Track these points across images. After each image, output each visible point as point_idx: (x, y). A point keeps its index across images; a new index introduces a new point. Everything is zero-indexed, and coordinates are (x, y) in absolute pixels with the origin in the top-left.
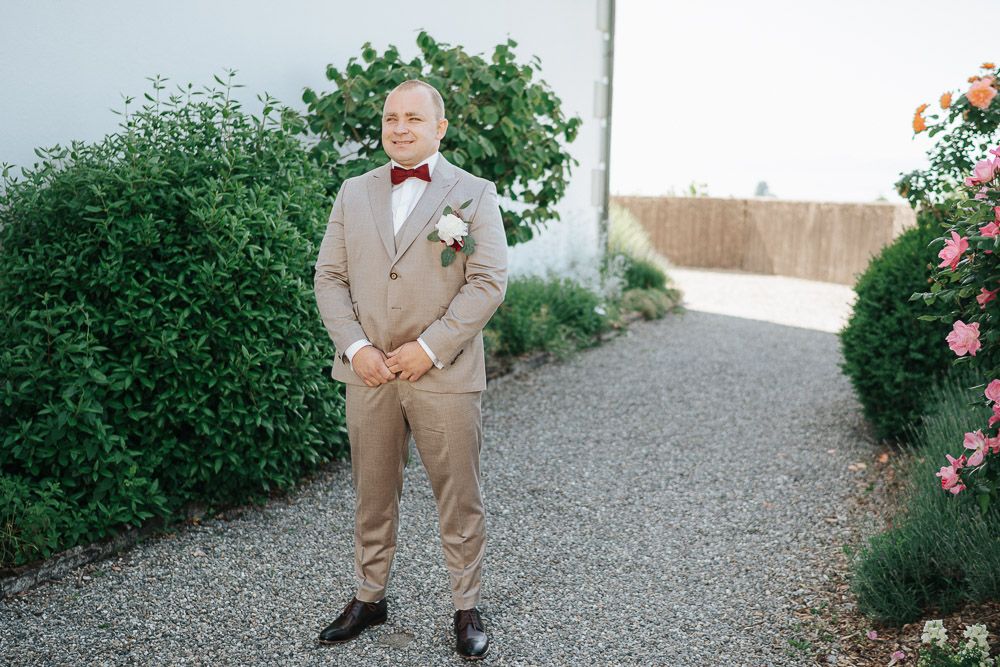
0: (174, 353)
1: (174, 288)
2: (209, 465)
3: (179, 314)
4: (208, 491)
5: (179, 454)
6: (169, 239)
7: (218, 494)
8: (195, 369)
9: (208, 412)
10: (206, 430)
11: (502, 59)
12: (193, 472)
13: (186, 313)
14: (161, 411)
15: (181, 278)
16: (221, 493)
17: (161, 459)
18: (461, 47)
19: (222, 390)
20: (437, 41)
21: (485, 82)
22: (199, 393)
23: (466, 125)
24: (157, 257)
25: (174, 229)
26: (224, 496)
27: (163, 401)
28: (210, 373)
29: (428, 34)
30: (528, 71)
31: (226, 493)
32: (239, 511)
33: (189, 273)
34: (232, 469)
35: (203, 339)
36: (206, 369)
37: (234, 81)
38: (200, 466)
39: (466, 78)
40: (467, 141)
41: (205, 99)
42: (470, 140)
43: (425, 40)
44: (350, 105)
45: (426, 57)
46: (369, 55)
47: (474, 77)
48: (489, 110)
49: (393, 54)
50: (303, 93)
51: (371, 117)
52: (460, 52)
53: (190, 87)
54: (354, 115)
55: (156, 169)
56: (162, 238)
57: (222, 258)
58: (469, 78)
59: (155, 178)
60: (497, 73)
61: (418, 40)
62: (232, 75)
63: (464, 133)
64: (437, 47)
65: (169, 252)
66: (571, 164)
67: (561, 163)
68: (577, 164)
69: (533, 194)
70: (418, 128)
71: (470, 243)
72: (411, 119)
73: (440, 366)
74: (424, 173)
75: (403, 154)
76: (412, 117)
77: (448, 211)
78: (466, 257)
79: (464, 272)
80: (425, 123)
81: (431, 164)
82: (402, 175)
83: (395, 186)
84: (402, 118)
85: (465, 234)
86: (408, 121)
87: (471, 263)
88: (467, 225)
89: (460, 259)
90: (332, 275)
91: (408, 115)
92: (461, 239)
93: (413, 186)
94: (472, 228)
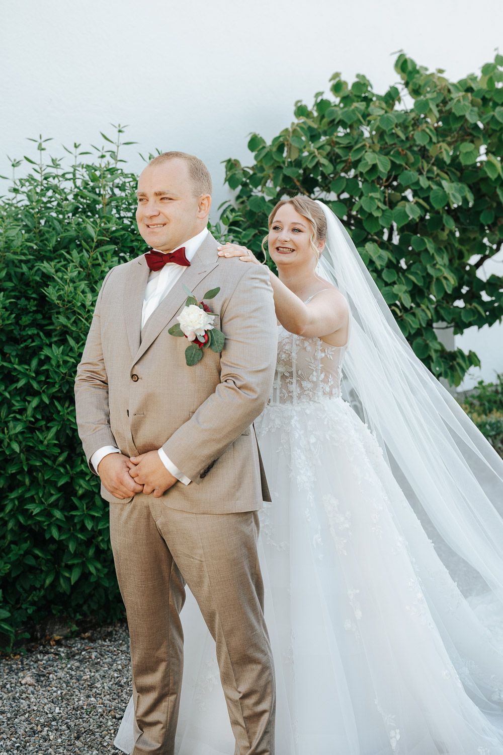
0: (16, 447)
1: (25, 375)
2: (67, 575)
3: (29, 402)
4: (73, 604)
5: (31, 561)
6: (26, 320)
7: (85, 608)
8: (45, 464)
9: (58, 514)
10: (55, 533)
11: (491, 82)
12: (48, 582)
13: (35, 402)
14: (11, 510)
15: (34, 363)
16: (89, 606)
17: (9, 566)
18: (441, 71)
19: (77, 488)
21: (458, 114)
22: (52, 492)
23: (435, 168)
24: (15, 341)
25: (34, 309)
26: (93, 612)
27: (13, 500)
28: (62, 470)
29: (408, 56)
31: (95, 607)
32: (110, 629)
33: (43, 357)
34: (93, 579)
35: (53, 431)
36: (59, 465)
37: (124, 138)
38: (58, 576)
39: (431, 110)
40: (429, 188)
41: (93, 160)
42: (434, 187)
43: (404, 66)
44: (292, 153)
45: (407, 84)
46: (337, 87)
47: (447, 108)
48: (466, 147)
49: (362, 84)
50: (249, 139)
51: (310, 166)
52: (439, 78)
53: (76, 146)
54: (298, 163)
55: (17, 243)
56: (18, 318)
57: (72, 342)
58: (435, 110)
59: (15, 253)
60: (484, 99)
61: (396, 65)
62: (120, 131)
63: (429, 178)
64: (418, 72)
65: (24, 333)
70: (169, 209)
71: (219, 338)
72: (162, 199)
73: (186, 481)
74: (180, 258)
75: (155, 239)
76: (162, 197)
77: (190, 301)
78: (218, 354)
79: (219, 372)
80: (179, 202)
81: (191, 247)
82: (156, 262)
83: (154, 273)
84: (152, 199)
85: (210, 328)
86: (158, 202)
87: (224, 362)
88: (213, 317)
89: (210, 357)
90: (89, 375)
91: (157, 194)
92: (203, 334)
93: (170, 273)
94: (225, 320)
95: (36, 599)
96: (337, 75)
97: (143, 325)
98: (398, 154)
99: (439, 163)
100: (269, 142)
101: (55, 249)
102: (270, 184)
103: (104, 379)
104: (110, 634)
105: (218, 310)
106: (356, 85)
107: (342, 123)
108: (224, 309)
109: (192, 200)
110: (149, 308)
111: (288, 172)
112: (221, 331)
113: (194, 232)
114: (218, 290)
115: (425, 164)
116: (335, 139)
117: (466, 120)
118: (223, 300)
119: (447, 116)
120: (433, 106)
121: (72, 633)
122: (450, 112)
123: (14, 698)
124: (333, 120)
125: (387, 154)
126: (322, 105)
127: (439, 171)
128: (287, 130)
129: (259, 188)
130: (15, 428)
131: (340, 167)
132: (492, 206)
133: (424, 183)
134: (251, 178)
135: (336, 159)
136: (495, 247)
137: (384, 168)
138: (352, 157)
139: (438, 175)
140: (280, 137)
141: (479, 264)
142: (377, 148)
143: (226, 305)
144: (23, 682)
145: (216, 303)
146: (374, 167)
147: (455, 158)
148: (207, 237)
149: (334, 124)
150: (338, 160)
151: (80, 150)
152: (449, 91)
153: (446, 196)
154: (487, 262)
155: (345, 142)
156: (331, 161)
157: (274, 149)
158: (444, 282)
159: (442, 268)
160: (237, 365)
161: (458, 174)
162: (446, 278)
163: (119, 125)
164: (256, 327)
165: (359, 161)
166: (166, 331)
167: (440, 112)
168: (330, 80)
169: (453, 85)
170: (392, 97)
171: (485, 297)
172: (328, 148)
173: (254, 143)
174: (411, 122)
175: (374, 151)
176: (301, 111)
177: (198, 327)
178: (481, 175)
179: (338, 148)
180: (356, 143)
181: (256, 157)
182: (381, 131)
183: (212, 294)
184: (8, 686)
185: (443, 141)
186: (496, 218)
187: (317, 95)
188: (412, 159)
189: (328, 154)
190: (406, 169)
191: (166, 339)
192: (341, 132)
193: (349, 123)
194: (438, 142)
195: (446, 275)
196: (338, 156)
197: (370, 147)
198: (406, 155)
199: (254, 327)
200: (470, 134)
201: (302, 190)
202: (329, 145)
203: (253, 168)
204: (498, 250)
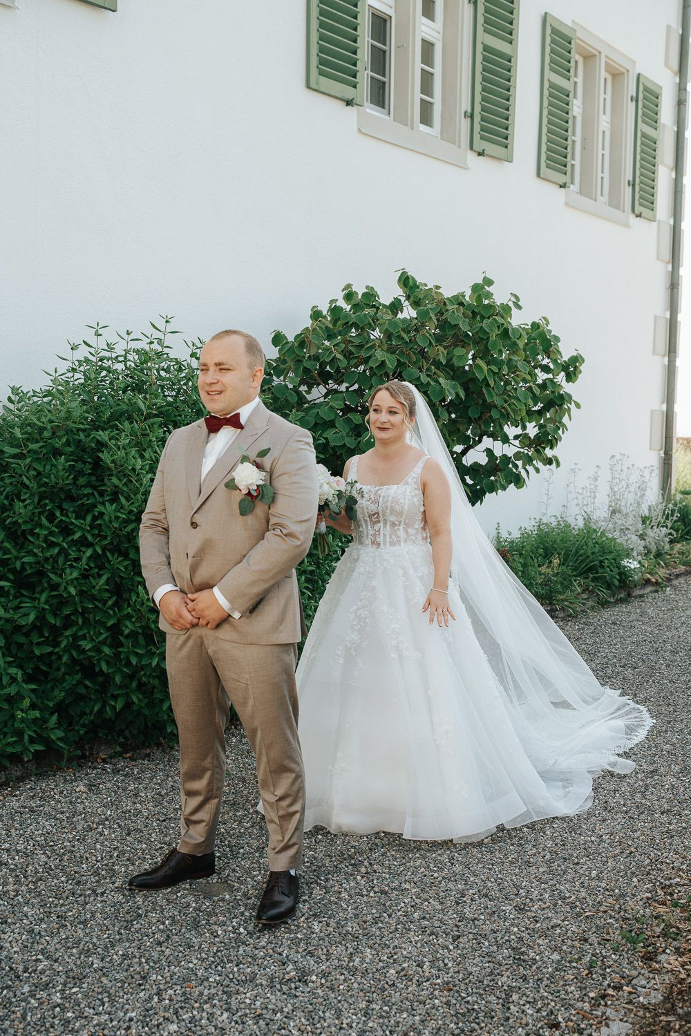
0: (73, 591)
1: (80, 528)
2: (113, 703)
3: (84, 552)
4: (117, 729)
5: (82, 691)
6: (82, 481)
7: (127, 732)
8: (96, 607)
9: (107, 650)
10: (104, 667)
11: (479, 298)
12: (96, 709)
13: (89, 552)
14: (65, 647)
15: (89, 518)
16: (130, 732)
17: (63, 694)
18: (438, 287)
19: (124, 629)
20: (419, 280)
21: (453, 323)
22: (102, 631)
23: (433, 367)
24: (71, 498)
25: (90, 471)
26: (133, 736)
27: (67, 637)
28: (111, 612)
29: (409, 274)
30: (506, 309)
31: (135, 732)
32: (148, 751)
33: (96, 513)
34: (135, 708)
35: (104, 578)
36: (108, 608)
37: (170, 327)
38: (105, 704)
39: (430, 318)
40: (428, 383)
41: (143, 345)
42: (432, 383)
43: (406, 281)
44: (311, 349)
45: (408, 298)
46: (349, 296)
47: (443, 317)
48: (458, 351)
49: (370, 295)
50: (273, 335)
51: (328, 360)
52: (436, 293)
53: (128, 333)
54: (316, 358)
55: (77, 414)
56: (75, 479)
57: (123, 500)
58: (434, 319)
59: (75, 422)
60: (473, 312)
61: (399, 280)
62: (167, 322)
63: (428, 375)
64: (418, 287)
65: (81, 492)
66: (573, 406)
67: (561, 406)
68: (578, 406)
69: (530, 438)
70: (227, 378)
71: (269, 492)
72: (221, 369)
73: (236, 615)
74: (235, 422)
75: (214, 406)
76: (221, 367)
77: (245, 459)
78: (267, 507)
79: (268, 522)
80: (235, 372)
81: (245, 413)
82: (214, 425)
83: (212, 435)
84: (212, 369)
85: (261, 483)
86: (217, 371)
87: (273, 513)
88: (264, 473)
89: (260, 509)
90: (152, 523)
91: (218, 364)
92: (256, 488)
93: (226, 435)
94: (274, 477)
95: (86, 722)
96: (349, 286)
97: (202, 479)
98: (402, 353)
99: (437, 364)
100: (291, 338)
101: (109, 420)
102: (291, 374)
103: (166, 526)
104: (148, 755)
105: (268, 467)
106: (364, 295)
107: (355, 325)
108: (273, 467)
109: (247, 372)
110: (208, 465)
111: (307, 364)
112: (270, 485)
113: (248, 400)
114: (269, 450)
115: (425, 364)
116: (348, 338)
117: (460, 328)
118: (273, 459)
119: (444, 325)
120: (432, 315)
121: (116, 753)
122: (446, 321)
123: (71, 802)
124: (348, 323)
125: (393, 353)
126: (335, 310)
127: (436, 370)
128: (308, 328)
129: (282, 378)
130: (71, 574)
131: (353, 362)
132: (478, 402)
133: (424, 379)
134: (274, 369)
135: (349, 356)
136: (477, 438)
137: (391, 365)
138: (364, 354)
139: (435, 373)
140: (301, 334)
141: (464, 453)
142: (385, 347)
143: (275, 463)
144: (77, 790)
145: (267, 462)
146: (383, 363)
147: (449, 360)
148: (258, 404)
149: (348, 326)
150: (352, 356)
151: (131, 337)
152: (445, 304)
153: (442, 390)
154: (471, 451)
155: (357, 341)
156: (345, 356)
157: (296, 345)
160: (284, 516)
161: (452, 373)
163: (167, 316)
164: (301, 483)
165: (370, 357)
166: (222, 486)
167: (438, 320)
168: (343, 291)
169: (448, 299)
170: (395, 307)
171: (470, 481)
172: (343, 346)
173: (278, 339)
174: (414, 327)
175: (382, 350)
176: (316, 315)
177: (251, 482)
178: (470, 376)
179: (351, 346)
180: (367, 343)
181: (280, 351)
182: (389, 333)
183: (263, 453)
184: (65, 792)
185: (440, 345)
186: (482, 413)
187: (332, 302)
188: (414, 359)
189: (342, 351)
190: (409, 366)
191: (222, 491)
192: (353, 333)
193: (361, 326)
194: (436, 346)
196: (351, 353)
197: (379, 346)
198: (409, 354)
199: (299, 483)
200: (461, 340)
201: (319, 381)
202: (344, 343)
203: (275, 361)
204: (480, 441)
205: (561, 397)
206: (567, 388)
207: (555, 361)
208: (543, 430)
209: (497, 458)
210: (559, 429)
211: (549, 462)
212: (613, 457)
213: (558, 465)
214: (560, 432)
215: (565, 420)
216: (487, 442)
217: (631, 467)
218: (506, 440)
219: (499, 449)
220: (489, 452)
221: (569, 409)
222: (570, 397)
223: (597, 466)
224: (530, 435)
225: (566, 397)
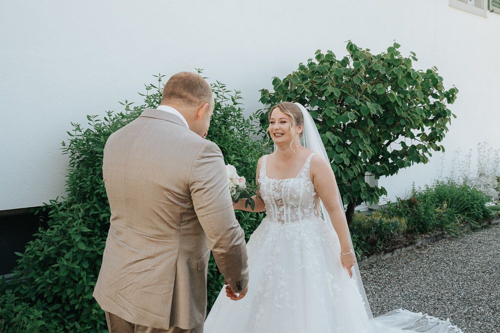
11: (392, 55)
18: (368, 50)
20: (358, 46)
21: (375, 70)
23: (364, 96)
29: (353, 43)
30: (408, 61)
39: (361, 67)
40: (361, 105)
42: (363, 105)
43: (351, 47)
44: (293, 87)
45: (352, 56)
46: (319, 57)
47: (370, 66)
48: (379, 86)
49: (330, 55)
50: (273, 79)
51: (301, 93)
52: (367, 53)
54: (295, 91)
58: (364, 68)
60: (389, 63)
61: (347, 47)
63: (360, 101)
64: (358, 50)
66: (452, 117)
67: (445, 117)
68: (455, 117)
69: (426, 135)
96: (319, 51)
98: (345, 88)
99: (366, 93)
100: (282, 81)
106: (327, 55)
107: (318, 72)
111: (290, 95)
115: (359, 94)
116: (314, 80)
117: (380, 73)
119: (369, 71)
120: (363, 65)
122: (372, 69)
124: (314, 71)
125: (339, 88)
126: (311, 64)
127: (366, 97)
128: (290, 75)
131: (316, 94)
132: (393, 116)
133: (358, 102)
134: (273, 98)
136: (395, 136)
137: (337, 94)
138: (322, 89)
139: (365, 99)
140: (286, 78)
141: (388, 144)
142: (335, 85)
146: (332, 93)
147: (373, 92)
149: (313, 73)
150: (315, 90)
152: (372, 59)
153: (369, 110)
154: (392, 144)
155: (319, 82)
156: (312, 91)
157: (284, 84)
158: (367, 153)
159: (366, 146)
161: (376, 99)
162: (368, 151)
165: (325, 90)
167: (367, 68)
168: (315, 54)
169: (374, 56)
170: (345, 62)
171: (390, 161)
172: (311, 84)
173: (275, 81)
174: (352, 74)
175: (333, 86)
176: (301, 67)
178: (387, 100)
179: (315, 84)
180: (324, 82)
181: (275, 88)
182: (336, 76)
185: (368, 83)
186: (395, 122)
187: (310, 60)
188: (352, 91)
189: (310, 87)
190: (349, 96)
193: (321, 72)
194: (365, 83)
195: (368, 149)
196: (315, 88)
197: (331, 84)
198: (349, 89)
200: (382, 80)
203: (274, 94)
204: (397, 137)
205: (445, 112)
206: (449, 107)
207: (440, 92)
208: (434, 131)
209: (407, 147)
210: (443, 130)
211: (438, 149)
212: (480, 144)
213: (444, 150)
214: (444, 132)
215: (447, 125)
216: (401, 138)
217: (490, 149)
218: (412, 137)
219: (409, 142)
220: (403, 144)
221: (450, 119)
222: (450, 112)
223: (471, 150)
224: (427, 134)
225: (448, 112)
